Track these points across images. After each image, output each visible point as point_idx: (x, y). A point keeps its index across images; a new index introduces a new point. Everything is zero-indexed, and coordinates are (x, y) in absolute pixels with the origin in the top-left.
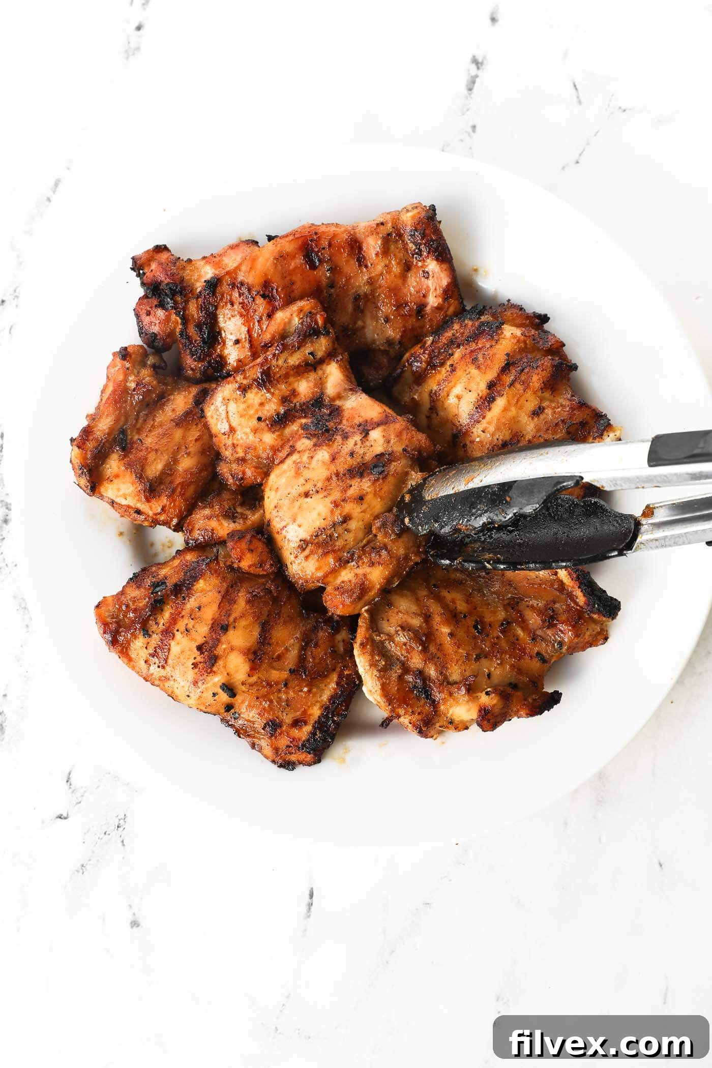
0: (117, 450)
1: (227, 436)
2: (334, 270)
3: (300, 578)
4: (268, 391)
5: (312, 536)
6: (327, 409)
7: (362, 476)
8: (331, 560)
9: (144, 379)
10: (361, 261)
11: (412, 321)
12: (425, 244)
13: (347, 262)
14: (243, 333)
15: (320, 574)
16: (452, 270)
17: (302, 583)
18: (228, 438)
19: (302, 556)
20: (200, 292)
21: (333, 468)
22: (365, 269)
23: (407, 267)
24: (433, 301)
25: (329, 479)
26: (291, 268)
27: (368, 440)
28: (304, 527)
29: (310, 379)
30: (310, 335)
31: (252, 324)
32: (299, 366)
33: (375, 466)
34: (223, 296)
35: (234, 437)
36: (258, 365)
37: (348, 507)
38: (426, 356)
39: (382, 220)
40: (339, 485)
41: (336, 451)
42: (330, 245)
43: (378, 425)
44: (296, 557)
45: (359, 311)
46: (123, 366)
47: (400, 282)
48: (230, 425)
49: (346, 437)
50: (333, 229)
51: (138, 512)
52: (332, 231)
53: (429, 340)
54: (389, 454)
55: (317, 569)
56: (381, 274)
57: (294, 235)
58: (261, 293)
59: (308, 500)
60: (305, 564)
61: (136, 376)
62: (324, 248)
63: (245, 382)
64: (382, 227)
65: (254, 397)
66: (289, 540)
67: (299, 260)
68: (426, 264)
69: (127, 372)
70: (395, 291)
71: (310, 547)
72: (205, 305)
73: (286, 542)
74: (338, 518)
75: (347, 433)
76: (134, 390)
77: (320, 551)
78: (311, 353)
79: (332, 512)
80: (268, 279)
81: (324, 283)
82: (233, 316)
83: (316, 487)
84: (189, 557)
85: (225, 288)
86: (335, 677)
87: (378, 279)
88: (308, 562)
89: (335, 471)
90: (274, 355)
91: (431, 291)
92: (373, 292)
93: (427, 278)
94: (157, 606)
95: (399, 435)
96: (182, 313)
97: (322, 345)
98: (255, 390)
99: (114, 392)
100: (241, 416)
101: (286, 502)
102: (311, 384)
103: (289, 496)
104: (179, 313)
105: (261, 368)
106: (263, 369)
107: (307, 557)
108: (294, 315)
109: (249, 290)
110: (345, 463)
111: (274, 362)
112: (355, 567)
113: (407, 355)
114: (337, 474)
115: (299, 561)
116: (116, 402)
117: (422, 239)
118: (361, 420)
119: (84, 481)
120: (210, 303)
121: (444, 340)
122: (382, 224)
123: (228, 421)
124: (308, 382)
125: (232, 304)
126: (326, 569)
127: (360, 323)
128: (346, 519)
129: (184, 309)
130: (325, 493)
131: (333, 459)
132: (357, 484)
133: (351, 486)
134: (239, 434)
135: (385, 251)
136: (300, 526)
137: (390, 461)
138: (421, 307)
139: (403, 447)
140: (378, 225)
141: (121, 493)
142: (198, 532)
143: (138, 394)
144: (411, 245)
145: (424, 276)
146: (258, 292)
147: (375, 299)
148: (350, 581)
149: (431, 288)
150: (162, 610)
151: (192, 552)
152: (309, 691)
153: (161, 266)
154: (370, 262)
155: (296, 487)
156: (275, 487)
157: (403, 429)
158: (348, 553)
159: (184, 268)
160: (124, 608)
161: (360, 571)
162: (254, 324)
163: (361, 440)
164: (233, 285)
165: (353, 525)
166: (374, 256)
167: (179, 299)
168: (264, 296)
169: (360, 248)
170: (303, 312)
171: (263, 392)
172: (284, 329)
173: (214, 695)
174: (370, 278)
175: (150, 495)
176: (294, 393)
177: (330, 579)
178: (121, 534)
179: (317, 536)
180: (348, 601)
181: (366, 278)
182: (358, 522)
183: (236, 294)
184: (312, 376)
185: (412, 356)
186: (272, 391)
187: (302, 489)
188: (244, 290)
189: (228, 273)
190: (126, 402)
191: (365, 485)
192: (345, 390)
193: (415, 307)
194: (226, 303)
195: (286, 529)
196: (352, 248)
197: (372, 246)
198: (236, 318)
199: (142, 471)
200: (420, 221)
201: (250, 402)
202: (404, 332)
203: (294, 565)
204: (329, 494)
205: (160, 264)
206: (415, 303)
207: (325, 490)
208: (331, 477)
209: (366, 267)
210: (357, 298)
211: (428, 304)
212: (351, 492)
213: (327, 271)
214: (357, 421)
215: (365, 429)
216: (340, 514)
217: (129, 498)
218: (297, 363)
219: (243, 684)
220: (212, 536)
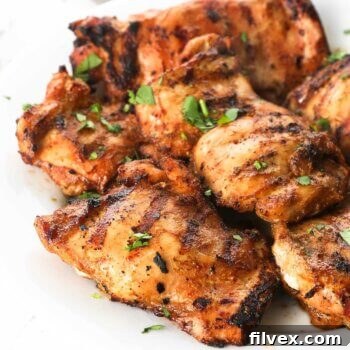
10: (251, 21)
11: (293, 69)
13: (240, 21)
19: (236, 179)
22: (254, 27)
23: (287, 27)
24: (308, 53)
32: (215, 72)
42: (226, 8)
47: (281, 37)
51: (73, 172)
56: (267, 31)
60: (239, 184)
62: (222, 10)
68: (302, 22)
70: (277, 46)
78: (224, 65)
86: (257, 274)
87: (264, 35)
88: (242, 183)
91: (307, 45)
92: (261, 44)
93: (303, 35)
97: (231, 61)
115: (234, 183)
126: (259, 187)
135: (269, 13)
138: (300, 58)
145: (300, 34)
149: (306, 42)
152: (235, 280)
154: (257, 21)
166: (260, 17)
173: (148, 268)
174: (258, 34)
177: (261, 195)
178: (54, 200)
181: (255, 33)
191: (285, 136)
193: (295, 58)
196: (244, 12)
197: (259, 10)
209: (255, 25)
211: (305, 56)
213: (225, 25)
219: (175, 260)
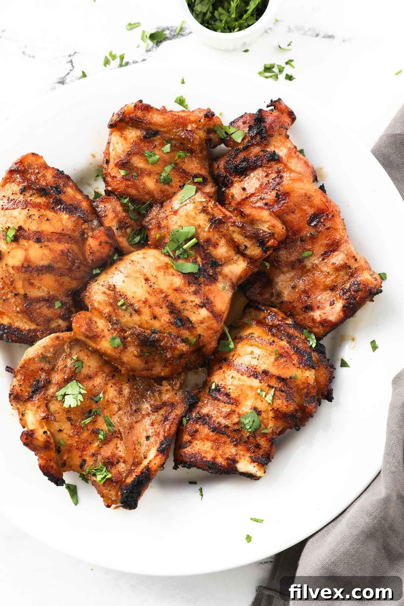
0: (143, 133)
1: (171, 210)
2: (313, 238)
3: (90, 293)
4: (210, 227)
5: (119, 292)
6: (213, 272)
7: (171, 313)
8: (107, 310)
9: (196, 134)
10: (325, 255)
11: (299, 306)
12: (351, 294)
13: (322, 245)
14: (250, 190)
15: (96, 305)
16: (341, 321)
17: (87, 295)
18: (170, 212)
19: (104, 289)
20: (267, 151)
21: (170, 292)
22: (321, 259)
23: (333, 289)
24: (317, 315)
25: (161, 292)
26: (303, 207)
27: (198, 309)
28: (123, 284)
29: (229, 252)
30: (258, 241)
31: (258, 194)
32: (235, 242)
33: (180, 320)
34: (270, 167)
35: (172, 215)
36: (224, 214)
37: (146, 311)
38: (277, 323)
39: (358, 259)
40: (159, 300)
41: (183, 290)
42: (328, 229)
43: (212, 312)
44: (103, 286)
45: (292, 266)
46: (201, 118)
47: (322, 287)
48: (178, 210)
49: (195, 293)
50: (340, 227)
52: (339, 227)
53: (290, 321)
54: (192, 326)
55: (99, 303)
56: (322, 272)
57: (327, 201)
58: (279, 193)
59: (144, 282)
60: (100, 293)
61: (196, 128)
62: (324, 225)
63: (210, 209)
64: (353, 261)
65: (202, 220)
66: (112, 277)
67: (311, 211)
68: (339, 300)
69: (197, 121)
70: (315, 285)
71: (112, 293)
72: (260, 158)
73: (111, 276)
74: (137, 306)
75: (199, 293)
76: (187, 130)
77: (111, 301)
78: (246, 247)
79: (139, 301)
80: (290, 194)
81: (302, 234)
82: (259, 179)
83: (153, 285)
84: (84, 205)
85: (276, 167)
87: (318, 271)
88: (101, 294)
89: (168, 294)
90: (234, 222)
91: (323, 311)
92: (309, 271)
93: (330, 305)
94: (43, 192)
95: (209, 328)
96: (249, 144)
97: (255, 251)
98: (207, 218)
99: (182, 117)
100: (187, 215)
101: (138, 267)
102: (225, 255)
103: (142, 268)
104: (249, 143)
105: (223, 217)
106: (222, 219)
107: (104, 293)
108: (269, 223)
109: (278, 184)
110: (176, 299)
111: (230, 224)
112: (108, 328)
113: (275, 310)
114: (166, 296)
115: (100, 289)
116: (174, 121)
117: (354, 291)
118: (212, 299)
119: (115, 118)
120: (262, 160)
121: (291, 331)
122: (356, 260)
123: (180, 207)
124: (226, 252)
125: (267, 176)
126: (101, 308)
127: (285, 269)
128: (138, 312)
129: (253, 145)
130: (151, 292)
131: (176, 290)
132: (164, 311)
133: (161, 308)
134: (175, 218)
135: (338, 269)
136: (124, 282)
137: (188, 328)
138: (309, 308)
139: (202, 334)
140: (354, 257)
141: (116, 146)
142: (103, 207)
143: (185, 134)
144: (348, 285)
145: (331, 302)
146: (279, 191)
147: (305, 273)
148: (97, 327)
149: (325, 310)
150: (41, 197)
151: (88, 205)
153: (276, 118)
154: (327, 261)
155: (149, 271)
156: (146, 256)
157: (214, 329)
158: (116, 320)
159: (280, 134)
160: (37, 171)
161: (106, 332)
162: (258, 196)
163: (196, 304)
164: (278, 172)
165: (136, 318)
166: (332, 262)
167: (258, 138)
168: (277, 196)
169: (334, 251)
170: (273, 228)
171: (207, 224)
172: (257, 220)
174: (317, 265)
175: (120, 165)
176: (216, 245)
177: (96, 313)
179: (121, 295)
180: (83, 330)
181: (316, 262)
182: (139, 321)
183: (273, 176)
184: (232, 253)
185: (275, 313)
186: (211, 230)
187: (149, 275)
188: (277, 180)
189: (286, 166)
190: (178, 128)
191: (165, 317)
192: (231, 279)
193: (309, 304)
194: (266, 172)
195: (119, 272)
196: (332, 245)
197: (338, 258)
198: (258, 182)
199: (134, 154)
200: (366, 285)
201: (198, 218)
202: (290, 303)
203: (97, 285)
204: (151, 295)
205: (278, 117)
206: (311, 303)
207: (154, 291)
208: (163, 293)
209: (323, 259)
210: (300, 261)
211: (314, 312)
212: (157, 310)
213: (310, 233)
214: (211, 297)
215: (207, 304)
216: (139, 307)
217: (114, 152)
218: (236, 240)
220: (102, 217)
